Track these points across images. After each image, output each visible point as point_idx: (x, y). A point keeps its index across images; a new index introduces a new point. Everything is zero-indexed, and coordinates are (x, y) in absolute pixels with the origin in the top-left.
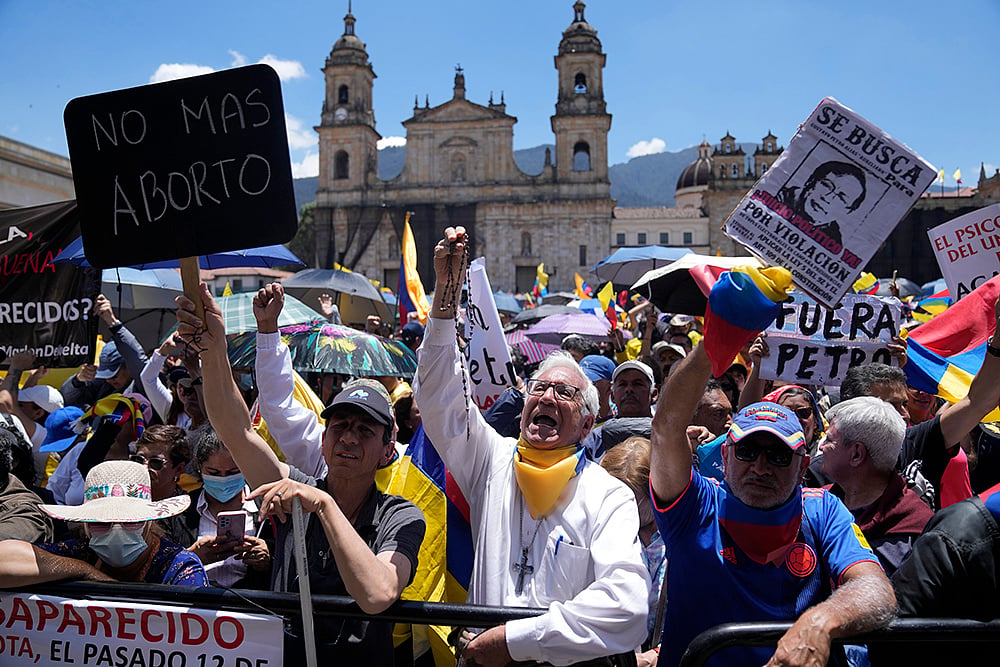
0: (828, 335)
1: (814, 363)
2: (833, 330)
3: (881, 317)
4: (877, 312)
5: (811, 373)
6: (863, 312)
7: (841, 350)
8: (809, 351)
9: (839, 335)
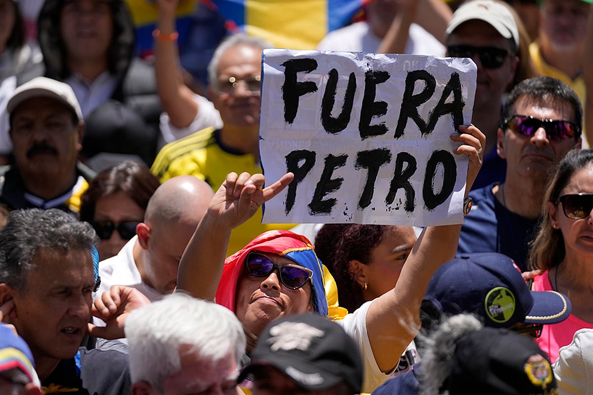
0: (366, 130)
1: (338, 183)
2: (375, 121)
3: (446, 93)
4: (441, 85)
5: (332, 202)
6: (420, 86)
7: (381, 156)
8: (333, 162)
9: (381, 130)
